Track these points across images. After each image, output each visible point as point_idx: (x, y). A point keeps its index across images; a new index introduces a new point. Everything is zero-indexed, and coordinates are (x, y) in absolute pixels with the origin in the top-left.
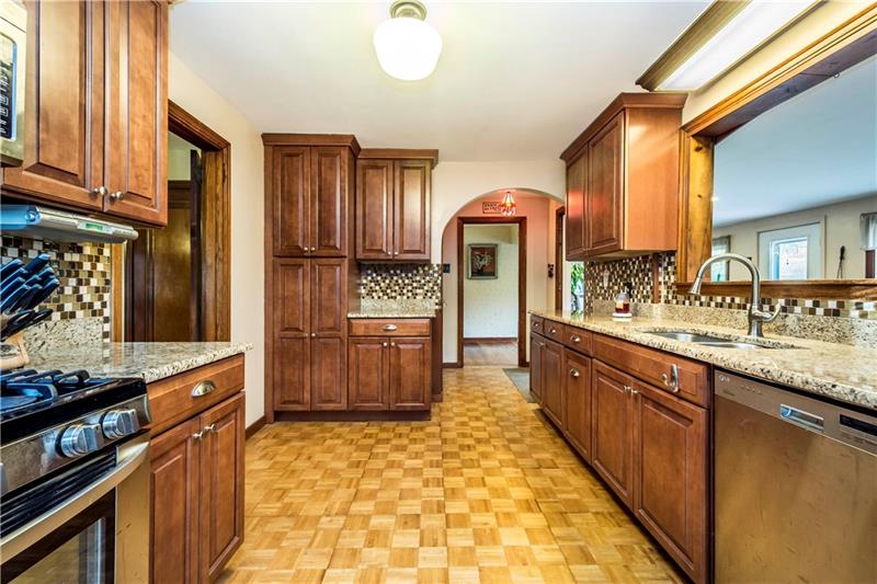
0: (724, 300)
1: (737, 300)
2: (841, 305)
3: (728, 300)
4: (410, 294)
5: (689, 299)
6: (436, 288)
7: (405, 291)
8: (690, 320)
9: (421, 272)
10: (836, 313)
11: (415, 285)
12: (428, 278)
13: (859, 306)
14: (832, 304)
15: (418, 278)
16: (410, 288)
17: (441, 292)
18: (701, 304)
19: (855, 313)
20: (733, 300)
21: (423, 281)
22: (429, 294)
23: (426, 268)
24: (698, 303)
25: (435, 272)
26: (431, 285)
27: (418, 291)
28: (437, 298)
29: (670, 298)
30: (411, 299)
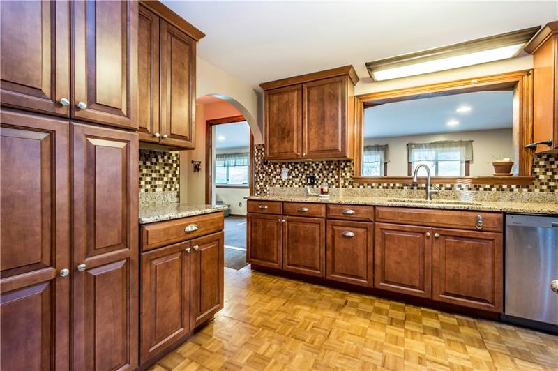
0: (388, 185)
1: (398, 185)
2: (452, 186)
3: (392, 185)
4: (148, 186)
5: (363, 185)
6: (174, 179)
7: (143, 183)
9: (161, 161)
10: (450, 189)
11: (154, 175)
12: (167, 168)
13: (460, 186)
14: (448, 186)
15: (157, 168)
16: (148, 179)
17: (179, 183)
18: (372, 188)
19: (458, 189)
20: (394, 185)
21: (162, 172)
22: (168, 186)
23: (166, 157)
24: (370, 187)
25: (173, 161)
26: (170, 175)
27: (157, 183)
28: (176, 189)
29: (347, 184)
30: (150, 192)
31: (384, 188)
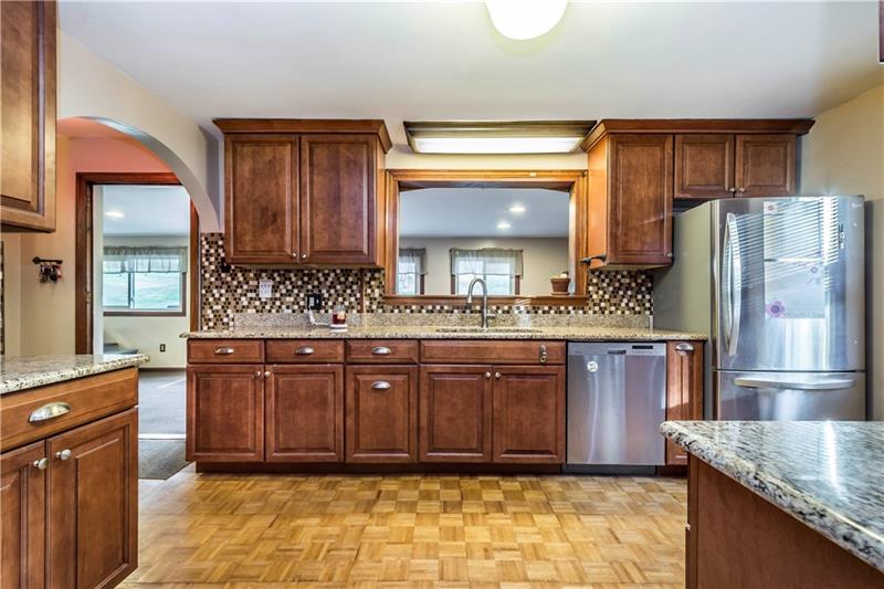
0: (434, 308)
1: (446, 308)
2: (510, 308)
3: (438, 307)
5: (398, 307)
8: (405, 324)
10: (508, 312)
14: (506, 308)
18: (412, 311)
19: (516, 312)
20: (442, 308)
24: (408, 311)
29: (374, 307)
31: (428, 311)
